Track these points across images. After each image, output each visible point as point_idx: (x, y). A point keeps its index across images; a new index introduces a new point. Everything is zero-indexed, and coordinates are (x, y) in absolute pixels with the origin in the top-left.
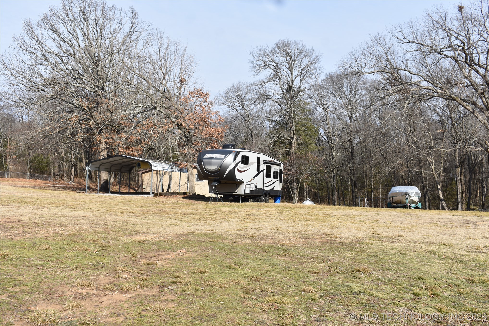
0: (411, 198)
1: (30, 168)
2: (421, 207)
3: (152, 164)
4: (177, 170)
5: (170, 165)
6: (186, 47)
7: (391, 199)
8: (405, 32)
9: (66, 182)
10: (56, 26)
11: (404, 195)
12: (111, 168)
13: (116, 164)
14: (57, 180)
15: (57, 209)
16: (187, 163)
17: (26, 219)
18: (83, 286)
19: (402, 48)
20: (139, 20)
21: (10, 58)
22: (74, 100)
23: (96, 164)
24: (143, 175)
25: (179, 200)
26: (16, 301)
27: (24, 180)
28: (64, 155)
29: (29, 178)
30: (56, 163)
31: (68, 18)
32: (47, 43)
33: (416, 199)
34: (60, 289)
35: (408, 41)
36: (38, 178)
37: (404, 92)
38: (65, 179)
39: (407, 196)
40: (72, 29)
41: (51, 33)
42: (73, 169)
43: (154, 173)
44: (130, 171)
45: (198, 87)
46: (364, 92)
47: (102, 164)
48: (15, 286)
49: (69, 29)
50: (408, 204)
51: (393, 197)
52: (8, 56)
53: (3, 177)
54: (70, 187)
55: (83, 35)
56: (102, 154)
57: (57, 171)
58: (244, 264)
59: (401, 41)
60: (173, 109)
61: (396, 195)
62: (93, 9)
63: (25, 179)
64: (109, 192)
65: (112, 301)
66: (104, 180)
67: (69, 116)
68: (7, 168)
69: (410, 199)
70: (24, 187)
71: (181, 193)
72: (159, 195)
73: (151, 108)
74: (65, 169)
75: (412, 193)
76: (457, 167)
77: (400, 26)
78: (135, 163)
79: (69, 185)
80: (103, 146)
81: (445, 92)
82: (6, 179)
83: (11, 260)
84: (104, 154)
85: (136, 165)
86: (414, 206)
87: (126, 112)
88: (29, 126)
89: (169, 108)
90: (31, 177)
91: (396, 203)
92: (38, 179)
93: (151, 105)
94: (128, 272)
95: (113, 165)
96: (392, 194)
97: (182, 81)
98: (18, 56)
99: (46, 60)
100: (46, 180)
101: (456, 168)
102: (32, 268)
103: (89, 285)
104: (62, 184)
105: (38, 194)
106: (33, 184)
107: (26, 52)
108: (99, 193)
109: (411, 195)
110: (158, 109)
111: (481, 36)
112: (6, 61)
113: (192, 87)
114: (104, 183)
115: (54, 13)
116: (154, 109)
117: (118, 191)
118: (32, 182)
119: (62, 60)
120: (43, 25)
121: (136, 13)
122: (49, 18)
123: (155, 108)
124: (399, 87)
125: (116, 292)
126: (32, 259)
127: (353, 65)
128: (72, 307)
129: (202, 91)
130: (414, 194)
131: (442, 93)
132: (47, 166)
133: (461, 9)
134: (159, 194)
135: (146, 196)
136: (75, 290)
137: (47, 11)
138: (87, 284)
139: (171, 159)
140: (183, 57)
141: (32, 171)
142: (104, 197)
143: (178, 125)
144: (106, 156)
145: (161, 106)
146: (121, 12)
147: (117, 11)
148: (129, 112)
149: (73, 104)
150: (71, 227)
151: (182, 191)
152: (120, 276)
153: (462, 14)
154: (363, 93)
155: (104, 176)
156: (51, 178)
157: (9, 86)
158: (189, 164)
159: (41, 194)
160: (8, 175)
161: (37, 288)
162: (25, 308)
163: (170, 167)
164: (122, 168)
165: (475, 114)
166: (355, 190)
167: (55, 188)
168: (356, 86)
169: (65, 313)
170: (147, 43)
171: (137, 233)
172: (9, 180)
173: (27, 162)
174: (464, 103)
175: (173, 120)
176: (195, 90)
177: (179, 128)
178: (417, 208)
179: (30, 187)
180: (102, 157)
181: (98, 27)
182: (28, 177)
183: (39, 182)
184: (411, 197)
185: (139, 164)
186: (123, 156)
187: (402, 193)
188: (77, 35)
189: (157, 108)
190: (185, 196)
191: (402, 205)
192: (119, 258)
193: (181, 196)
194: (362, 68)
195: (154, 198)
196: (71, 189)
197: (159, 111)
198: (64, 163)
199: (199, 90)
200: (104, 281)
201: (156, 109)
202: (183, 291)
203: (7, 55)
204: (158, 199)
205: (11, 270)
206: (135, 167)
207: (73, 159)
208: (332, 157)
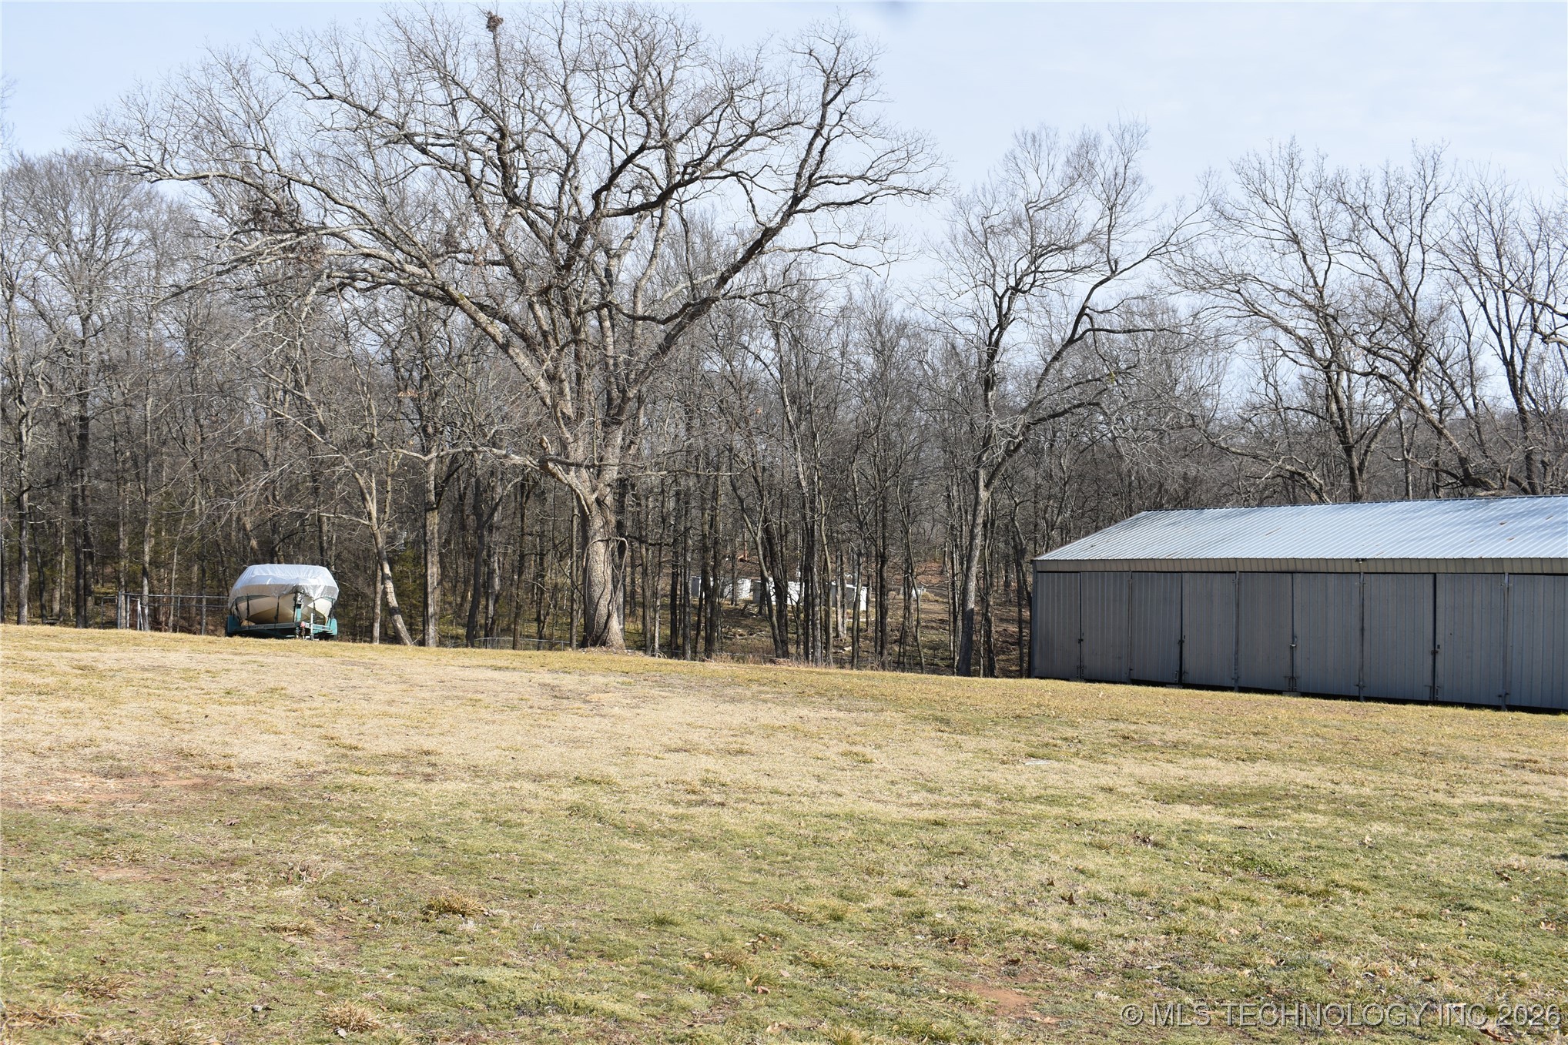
0: (311, 605)
2: (335, 632)
7: (243, 606)
8: (319, 64)
11: (290, 593)
19: (307, 112)
33: (324, 606)
35: (327, 95)
37: (302, 257)
39: (299, 595)
46: (138, 237)
50: (303, 624)
51: (249, 598)
59: (303, 90)
61: (262, 592)
69: (306, 606)
75: (315, 587)
76: (429, 508)
77: (306, 41)
81: (429, 275)
86: (319, 628)
91: (258, 619)
96: (247, 588)
101: (427, 511)
109: (312, 594)
111: (541, 119)
124: (289, 239)
127: (134, 142)
130: (319, 591)
131: (419, 277)
133: (493, 23)
153: (498, 40)
154: (136, 240)
165: (511, 351)
166: (85, 566)
168: (113, 214)
174: (481, 314)
178: (324, 636)
184: (309, 598)
187: (283, 586)
191: (279, 626)
194: (167, 156)
208: (21, 450)
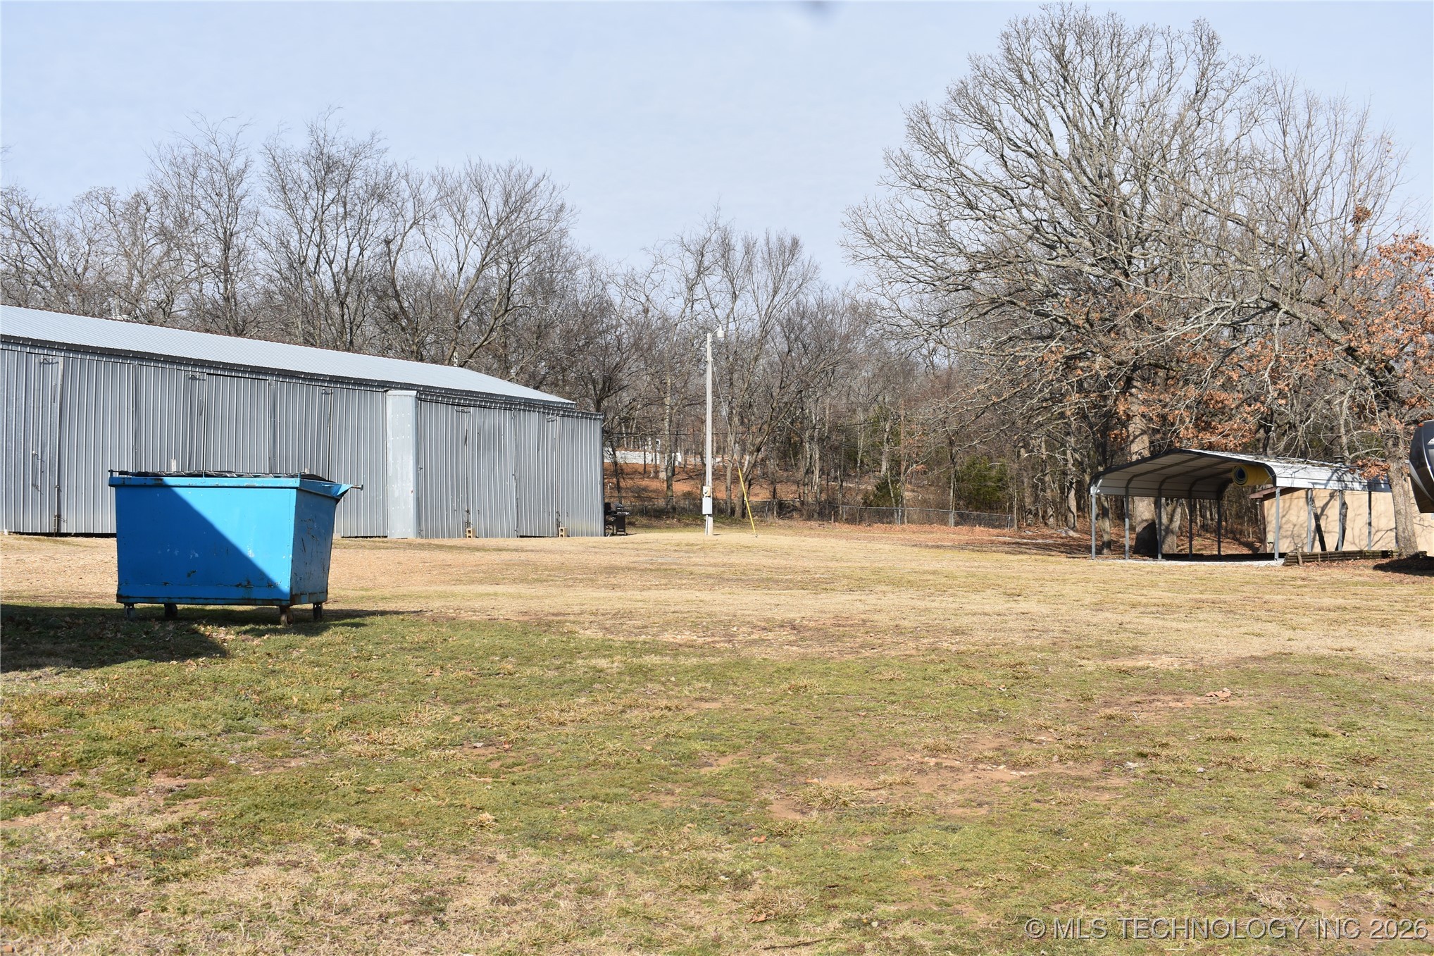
1: (958, 497)
3: (1276, 470)
4: (1356, 485)
5: (1336, 471)
6: (1365, 115)
9: (1055, 531)
10: (993, 110)
12: (1161, 485)
13: (1174, 476)
14: (1029, 525)
15: (974, 596)
16: (1388, 461)
17: (883, 620)
18: (934, 751)
20: (1221, 55)
21: (878, 215)
22: (1049, 305)
23: (1118, 479)
24: (1266, 503)
25: (1365, 572)
26: (788, 768)
27: (943, 527)
28: (1044, 457)
29: (957, 524)
30: (1026, 480)
31: (1023, 81)
32: (968, 161)
34: (884, 754)
36: (979, 521)
38: (1051, 521)
40: (1033, 112)
41: (977, 132)
42: (1073, 493)
43: (1298, 498)
44: (1219, 495)
45: (1408, 230)
47: (1135, 476)
48: (797, 742)
49: (1026, 113)
52: (874, 211)
53: (890, 523)
54: (1063, 545)
55: (1065, 122)
56: (1135, 447)
57: (1028, 500)
58: (1364, 728)
60: (1333, 302)
62: (1088, 47)
63: (945, 524)
64: (1160, 556)
65: (980, 781)
66: (1143, 521)
67: (1040, 350)
68: (899, 499)
70: (938, 547)
71: (1374, 552)
72: (1301, 562)
73: (1264, 306)
74: (1049, 494)
78: (1230, 470)
79: (1062, 538)
80: (1136, 425)
82: (898, 527)
83: (811, 697)
84: (1140, 447)
85: (1231, 475)
87: (1189, 327)
88: (946, 384)
89: (1321, 301)
90: (962, 520)
92: (980, 525)
93: (1262, 299)
94: (1052, 730)
95: (1167, 478)
97: (1360, 217)
98: (898, 206)
99: (971, 206)
100: (1000, 526)
102: (845, 714)
103: (949, 749)
104: (1044, 537)
105: (960, 563)
106: (966, 538)
107: (919, 192)
108: (1131, 557)
110: (1285, 308)
112: (871, 222)
113: (1390, 231)
114: (1144, 528)
115: (985, 75)
116: (1269, 309)
117: (1188, 551)
118: (964, 533)
119: (1012, 201)
120: (957, 111)
121: (1212, 38)
122: (971, 92)
123: (1275, 306)
125: (1002, 767)
126: (853, 697)
128: (891, 785)
129: (1423, 240)
132: (1001, 489)
134: (1300, 558)
135: (1263, 563)
136: (917, 757)
137: (964, 72)
138: (943, 747)
139: (1347, 453)
140: (1357, 141)
141: (961, 503)
142: (1135, 569)
143: (1350, 351)
144: (1146, 454)
145: (1296, 297)
146: (1169, 39)
147: (1158, 40)
148: (1197, 326)
149: (1048, 316)
150: (979, 636)
151: (1377, 548)
152: (1029, 737)
155: (1143, 509)
156: (1012, 520)
157: (880, 289)
158: (1394, 466)
159: (967, 564)
160: (903, 516)
161: (838, 749)
162: (803, 780)
163: (1334, 477)
164: (1193, 484)
167: (1017, 547)
169: (873, 794)
170: (1252, 118)
171: (1135, 651)
172: (904, 530)
173: (949, 478)
175: (1334, 336)
176: (1400, 239)
177: (1355, 358)
179: (954, 547)
180: (1135, 458)
181: (1103, 96)
182: (953, 521)
183: (981, 533)
185: (1243, 470)
186: (1190, 452)
188: (1047, 124)
189: (1282, 306)
190: (1385, 561)
192: (1050, 702)
193: (1371, 563)
195: (1286, 568)
196: (1062, 549)
197: (1287, 313)
198: (1047, 479)
199: (1412, 239)
200: (986, 743)
201: (1280, 309)
202: (1152, 772)
203: (872, 205)
204: (1296, 571)
205: (802, 716)
206: (1231, 481)
207: (1070, 465)
